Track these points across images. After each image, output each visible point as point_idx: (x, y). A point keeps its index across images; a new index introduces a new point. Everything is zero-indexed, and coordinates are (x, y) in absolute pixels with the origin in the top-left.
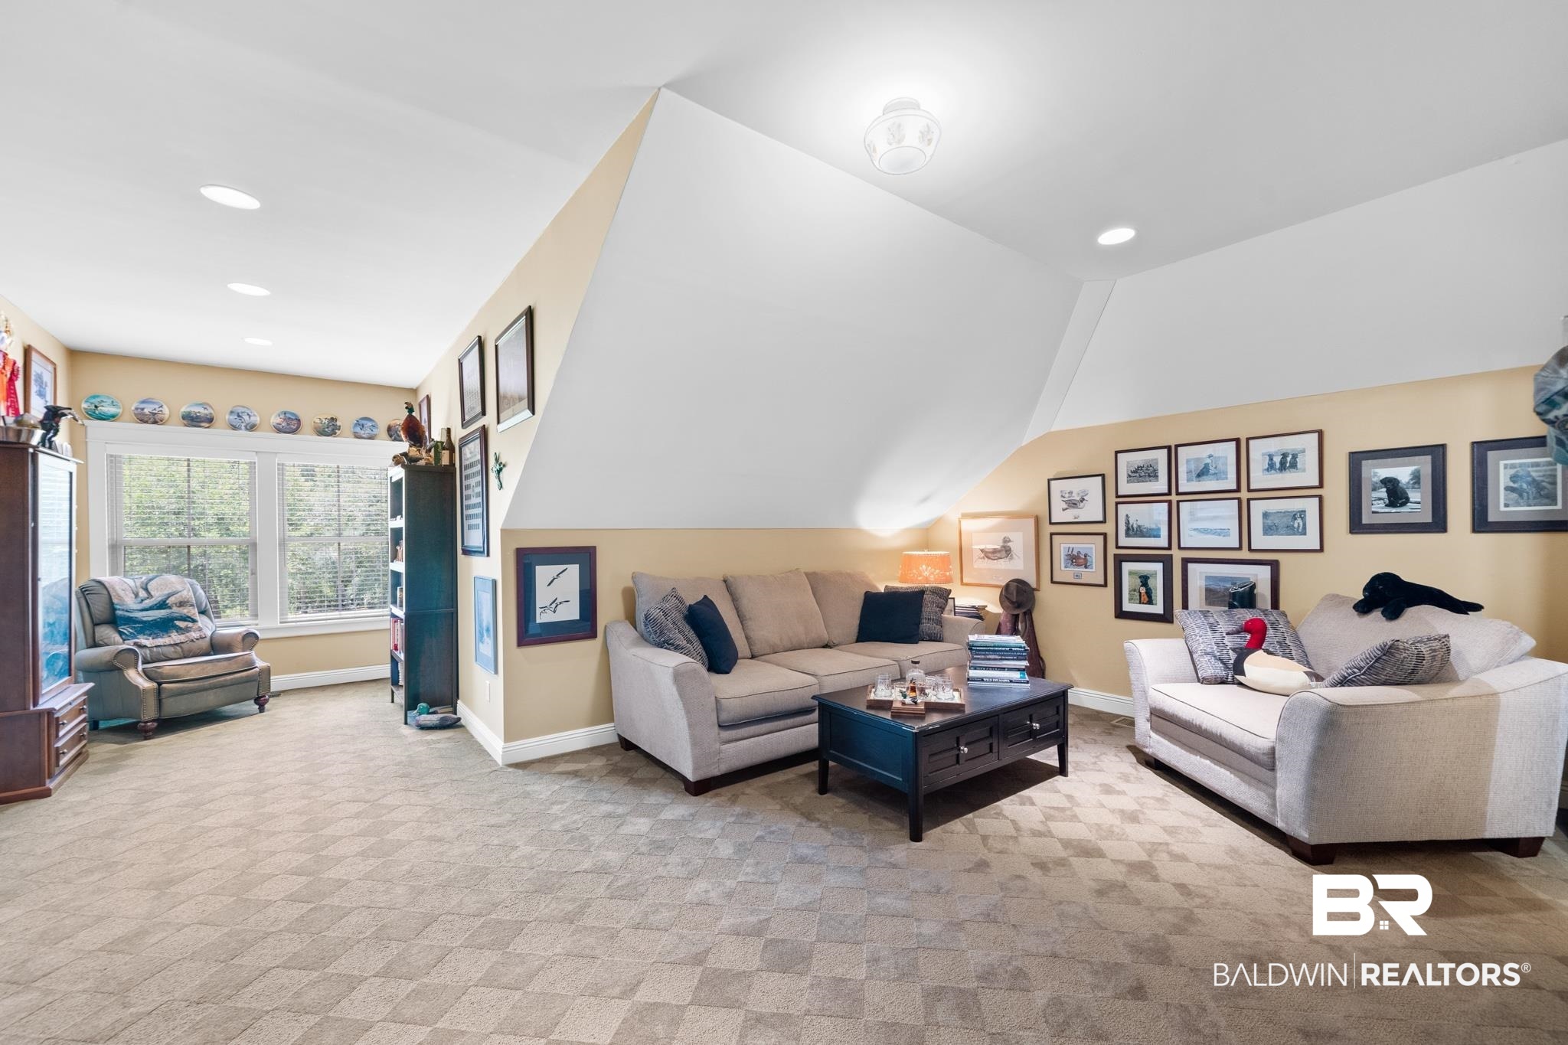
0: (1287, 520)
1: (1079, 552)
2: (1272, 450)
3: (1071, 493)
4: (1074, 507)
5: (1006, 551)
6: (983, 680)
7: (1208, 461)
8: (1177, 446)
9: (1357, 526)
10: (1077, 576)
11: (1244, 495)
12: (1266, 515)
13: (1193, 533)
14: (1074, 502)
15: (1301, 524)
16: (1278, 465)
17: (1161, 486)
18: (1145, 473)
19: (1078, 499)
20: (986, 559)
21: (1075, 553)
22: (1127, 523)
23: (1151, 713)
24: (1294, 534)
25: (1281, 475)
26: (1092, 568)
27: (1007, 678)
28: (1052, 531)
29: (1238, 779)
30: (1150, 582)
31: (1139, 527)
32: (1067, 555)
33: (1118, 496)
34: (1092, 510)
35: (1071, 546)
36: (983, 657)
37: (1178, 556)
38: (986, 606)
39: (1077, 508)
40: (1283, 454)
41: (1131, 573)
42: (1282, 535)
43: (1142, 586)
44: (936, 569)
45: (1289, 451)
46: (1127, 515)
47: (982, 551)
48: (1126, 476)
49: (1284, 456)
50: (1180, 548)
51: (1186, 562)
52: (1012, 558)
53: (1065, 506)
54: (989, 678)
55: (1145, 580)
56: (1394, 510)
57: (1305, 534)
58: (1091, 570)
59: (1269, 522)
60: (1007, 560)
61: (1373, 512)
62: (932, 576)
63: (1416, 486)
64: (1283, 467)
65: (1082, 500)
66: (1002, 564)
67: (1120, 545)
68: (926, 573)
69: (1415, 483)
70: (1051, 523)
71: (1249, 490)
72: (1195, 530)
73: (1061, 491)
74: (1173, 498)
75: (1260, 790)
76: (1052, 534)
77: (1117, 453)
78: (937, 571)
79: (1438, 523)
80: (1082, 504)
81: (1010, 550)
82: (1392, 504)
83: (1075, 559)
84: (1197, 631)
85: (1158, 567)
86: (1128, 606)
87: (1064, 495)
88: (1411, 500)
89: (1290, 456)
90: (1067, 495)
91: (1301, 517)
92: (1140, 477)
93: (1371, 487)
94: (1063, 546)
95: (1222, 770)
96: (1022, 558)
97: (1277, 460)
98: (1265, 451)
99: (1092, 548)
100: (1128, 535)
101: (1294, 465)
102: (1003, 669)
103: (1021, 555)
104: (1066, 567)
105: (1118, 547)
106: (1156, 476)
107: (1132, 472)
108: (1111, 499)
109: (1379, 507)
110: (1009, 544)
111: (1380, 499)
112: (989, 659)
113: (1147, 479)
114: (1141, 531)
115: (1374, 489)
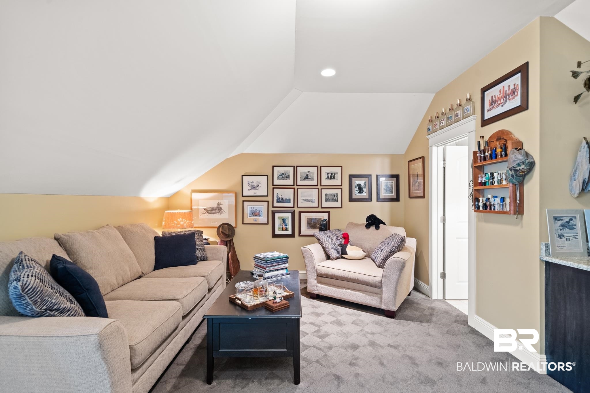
0: (332, 197)
1: (256, 209)
2: (328, 172)
3: (253, 182)
4: (254, 189)
5: (219, 210)
6: (272, 278)
7: (308, 173)
8: (297, 166)
9: (351, 200)
10: (255, 220)
11: (319, 187)
12: (326, 195)
13: (303, 201)
14: (254, 187)
15: (336, 198)
16: (330, 177)
17: (290, 182)
18: (285, 176)
19: (256, 185)
20: (207, 214)
21: (254, 210)
22: (278, 197)
23: (317, 276)
24: (334, 202)
25: (330, 181)
26: (262, 216)
27: (281, 274)
28: (244, 200)
29: (365, 295)
30: (286, 221)
31: (282, 198)
32: (251, 211)
33: (273, 185)
34: (262, 191)
35: (253, 207)
36: (271, 265)
37: (297, 210)
38: (209, 238)
39: (255, 189)
40: (331, 173)
41: (279, 218)
42: (331, 202)
43: (283, 223)
44: (187, 220)
45: (333, 173)
46: (277, 193)
47: (205, 209)
48: (277, 177)
49: (332, 174)
50: (298, 207)
51: (300, 212)
52: (222, 213)
53: (250, 188)
54: (274, 276)
55: (284, 220)
56: (360, 194)
57: (337, 202)
58: (262, 217)
59: (327, 197)
60: (219, 214)
61: (355, 195)
62: (185, 224)
63: (365, 187)
64: (331, 178)
65: (258, 186)
66: (217, 216)
67: (274, 206)
68: (182, 223)
69: (365, 186)
70: (243, 196)
71: (321, 186)
72: (303, 200)
73: (248, 181)
74: (295, 187)
75: (375, 296)
76: (243, 201)
77: (273, 166)
78: (188, 221)
79: (370, 199)
80: (258, 188)
81: (221, 209)
82: (360, 192)
83: (255, 213)
84: (326, 240)
85: (289, 215)
86: (277, 232)
87: (249, 183)
88: (364, 191)
89: (333, 174)
90: (251, 183)
91: (336, 196)
92: (283, 177)
93: (354, 187)
94: (249, 207)
95: (357, 293)
96: (227, 212)
97: (330, 175)
98: (326, 172)
99: (262, 207)
100: (278, 201)
101: (334, 178)
102: (278, 270)
103: (227, 211)
104: (250, 216)
105: (273, 207)
106: (289, 178)
107: (279, 175)
108: (271, 187)
109: (357, 193)
110: (221, 206)
111: (357, 191)
112: (274, 266)
113: (285, 178)
114: (283, 200)
115: (355, 188)
